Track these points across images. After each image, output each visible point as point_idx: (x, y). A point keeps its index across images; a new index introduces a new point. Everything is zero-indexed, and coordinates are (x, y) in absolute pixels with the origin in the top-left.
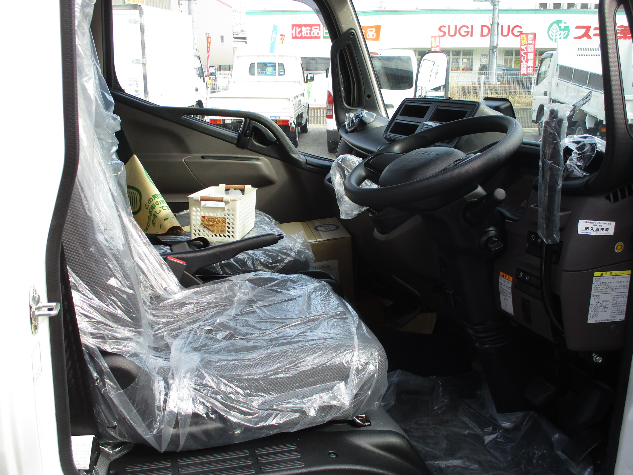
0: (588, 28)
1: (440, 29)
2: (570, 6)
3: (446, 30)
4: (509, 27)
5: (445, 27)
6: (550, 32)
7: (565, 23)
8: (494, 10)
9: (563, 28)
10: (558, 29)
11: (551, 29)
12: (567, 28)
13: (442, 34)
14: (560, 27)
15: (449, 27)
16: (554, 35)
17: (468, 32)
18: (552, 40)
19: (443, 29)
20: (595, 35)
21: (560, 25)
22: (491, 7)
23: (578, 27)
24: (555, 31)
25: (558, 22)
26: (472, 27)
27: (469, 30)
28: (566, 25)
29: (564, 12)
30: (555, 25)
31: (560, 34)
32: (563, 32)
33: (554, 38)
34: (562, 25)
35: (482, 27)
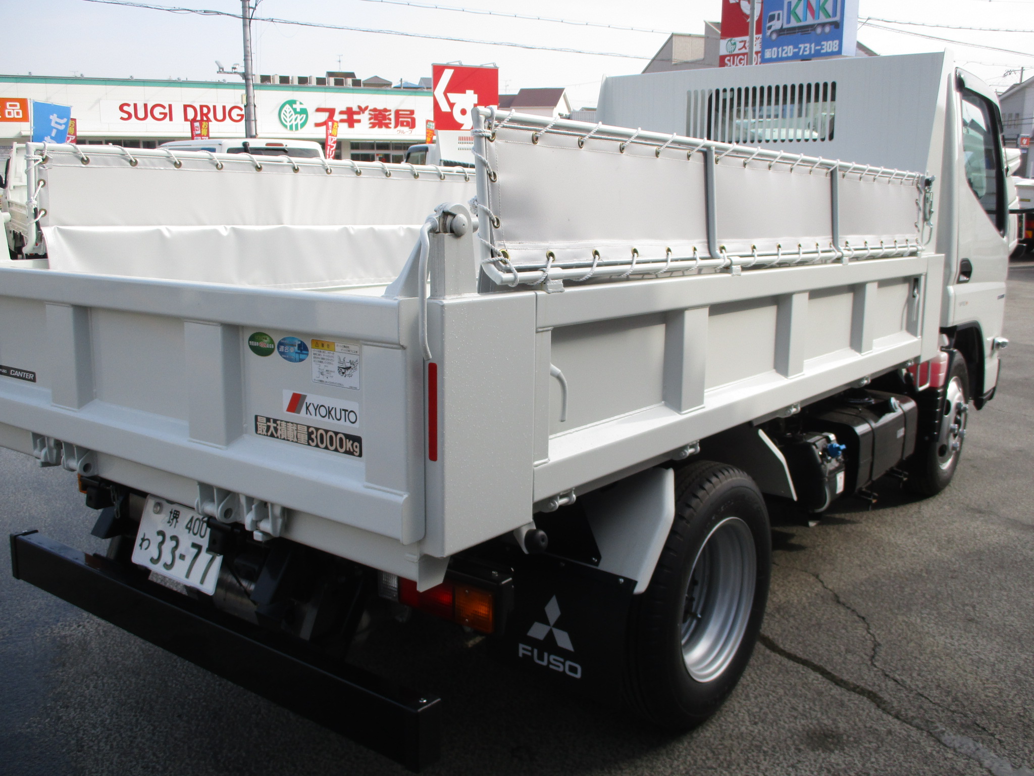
0: (331, 112)
1: (121, 108)
2: (303, 81)
3: (131, 109)
4: (224, 108)
5: (128, 105)
6: (282, 116)
7: (301, 103)
8: (247, 86)
9: (298, 110)
10: (293, 112)
11: (283, 111)
12: (304, 111)
13: (126, 116)
14: (295, 110)
15: (135, 105)
16: (288, 120)
17: (165, 114)
18: (286, 126)
19: (125, 108)
20: (342, 121)
21: (294, 106)
23: (319, 110)
24: (288, 115)
25: (291, 103)
26: (170, 106)
27: (167, 111)
28: (302, 107)
29: (294, 88)
30: (287, 106)
31: (296, 119)
32: (299, 117)
33: (288, 124)
34: (298, 107)
35: (185, 107)
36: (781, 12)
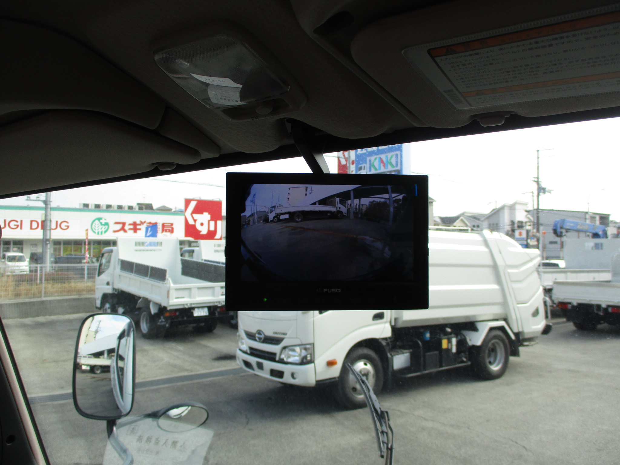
0: (124, 224)
2: (109, 207)
4: (57, 222)
6: (93, 226)
7: (105, 220)
8: (46, 209)
9: (103, 223)
10: (100, 224)
11: (94, 224)
12: (107, 224)
14: (101, 224)
16: (97, 229)
17: (18, 226)
18: (95, 232)
20: (130, 229)
21: (101, 221)
22: (44, 206)
23: (116, 223)
24: (97, 226)
25: (99, 219)
26: (21, 221)
27: (19, 224)
28: (106, 221)
29: (103, 211)
30: (97, 222)
31: (101, 228)
32: (104, 227)
33: (97, 231)
34: (103, 221)
35: (32, 222)
36: (365, 165)
